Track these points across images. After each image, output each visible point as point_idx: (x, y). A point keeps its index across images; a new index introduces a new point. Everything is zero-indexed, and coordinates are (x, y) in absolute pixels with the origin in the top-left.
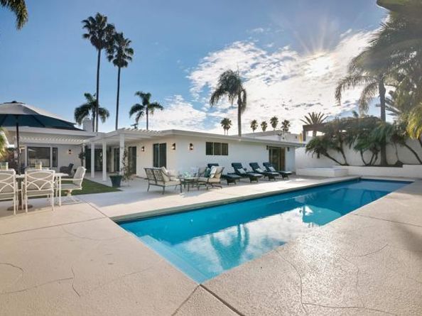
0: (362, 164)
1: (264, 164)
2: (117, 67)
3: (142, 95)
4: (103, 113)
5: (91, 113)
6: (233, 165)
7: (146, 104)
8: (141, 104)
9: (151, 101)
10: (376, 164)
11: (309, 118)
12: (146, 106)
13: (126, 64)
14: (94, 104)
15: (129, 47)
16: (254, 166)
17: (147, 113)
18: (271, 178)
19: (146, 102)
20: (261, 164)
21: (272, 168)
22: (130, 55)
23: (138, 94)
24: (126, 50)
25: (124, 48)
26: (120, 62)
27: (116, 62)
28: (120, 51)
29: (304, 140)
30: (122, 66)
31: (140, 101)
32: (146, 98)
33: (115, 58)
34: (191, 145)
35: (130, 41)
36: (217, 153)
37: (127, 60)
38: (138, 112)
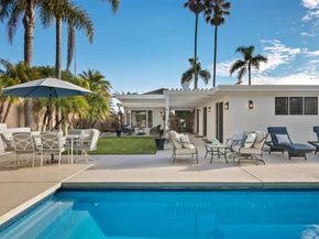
2: (214, 27)
4: (205, 75)
8: (243, 60)
9: (254, 54)
12: (248, 61)
13: (223, 21)
14: (197, 68)
15: (226, 2)
17: (249, 69)
19: (248, 57)
22: (227, 10)
24: (223, 6)
25: (220, 5)
27: (213, 22)
28: (217, 9)
30: (219, 24)
33: (212, 18)
34: (251, 102)
37: (223, 16)
38: (239, 69)
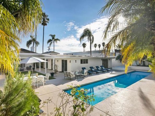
0: (136, 65)
1: (101, 66)
2: (43, 26)
3: (52, 36)
4: (37, 43)
5: (32, 43)
6: (90, 67)
7: (53, 39)
9: (55, 38)
10: (141, 65)
11: (117, 46)
12: (53, 40)
13: (46, 24)
14: (34, 40)
15: (47, 18)
16: (97, 67)
17: (54, 43)
18: (103, 72)
20: (99, 67)
21: (103, 68)
22: (48, 21)
23: (50, 35)
24: (46, 19)
25: (45, 18)
26: (44, 24)
29: (115, 55)
30: (45, 25)
31: (51, 38)
32: (53, 36)
33: (42, 22)
34: (76, 61)
35: (48, 16)
36: (84, 63)
38: (50, 42)
